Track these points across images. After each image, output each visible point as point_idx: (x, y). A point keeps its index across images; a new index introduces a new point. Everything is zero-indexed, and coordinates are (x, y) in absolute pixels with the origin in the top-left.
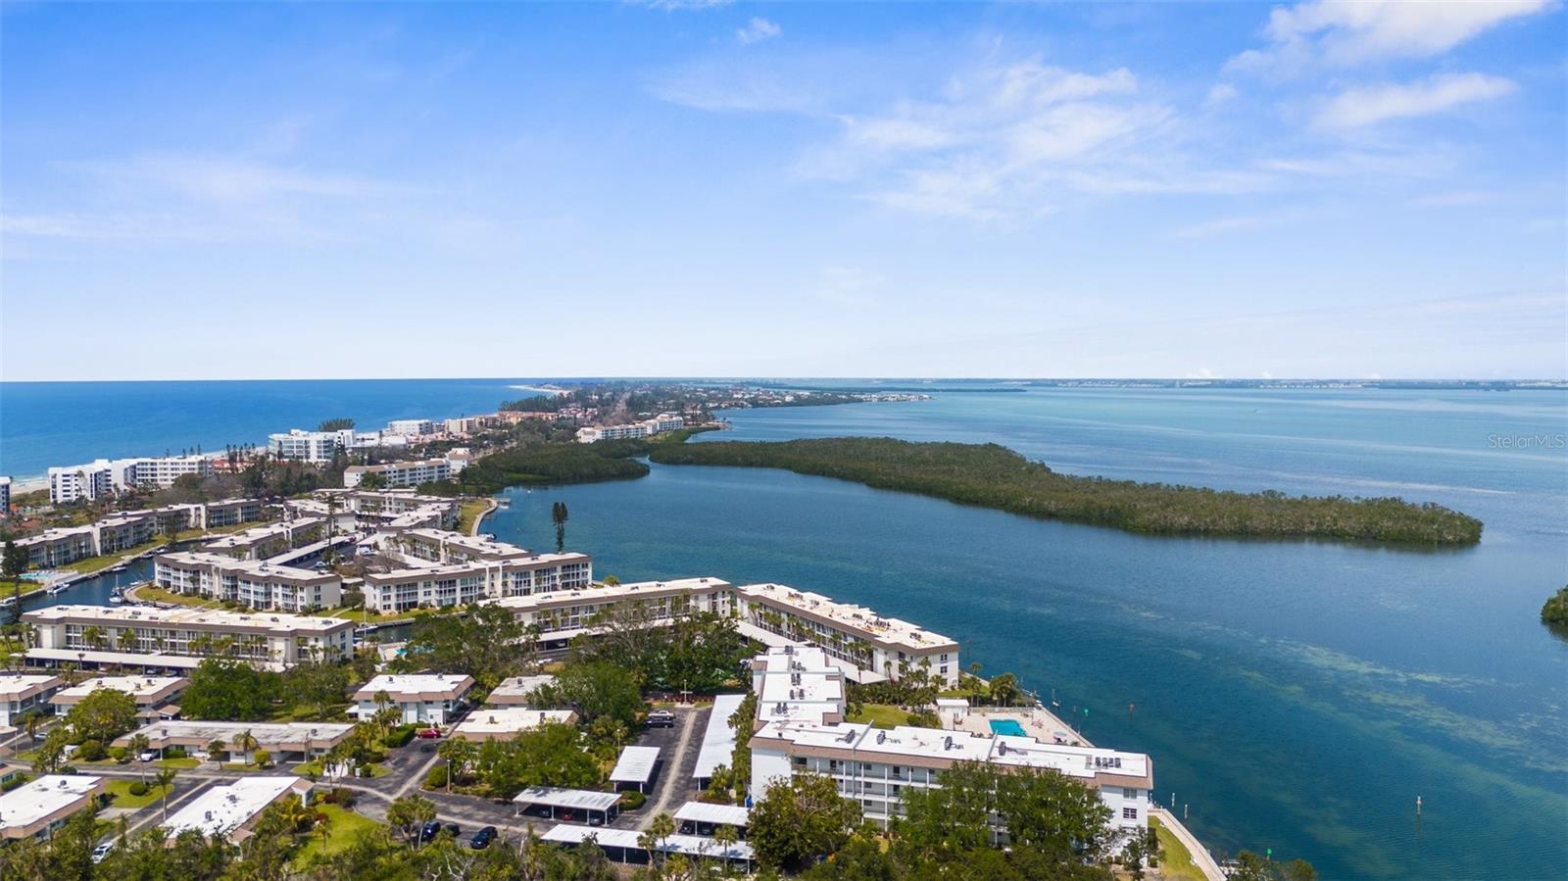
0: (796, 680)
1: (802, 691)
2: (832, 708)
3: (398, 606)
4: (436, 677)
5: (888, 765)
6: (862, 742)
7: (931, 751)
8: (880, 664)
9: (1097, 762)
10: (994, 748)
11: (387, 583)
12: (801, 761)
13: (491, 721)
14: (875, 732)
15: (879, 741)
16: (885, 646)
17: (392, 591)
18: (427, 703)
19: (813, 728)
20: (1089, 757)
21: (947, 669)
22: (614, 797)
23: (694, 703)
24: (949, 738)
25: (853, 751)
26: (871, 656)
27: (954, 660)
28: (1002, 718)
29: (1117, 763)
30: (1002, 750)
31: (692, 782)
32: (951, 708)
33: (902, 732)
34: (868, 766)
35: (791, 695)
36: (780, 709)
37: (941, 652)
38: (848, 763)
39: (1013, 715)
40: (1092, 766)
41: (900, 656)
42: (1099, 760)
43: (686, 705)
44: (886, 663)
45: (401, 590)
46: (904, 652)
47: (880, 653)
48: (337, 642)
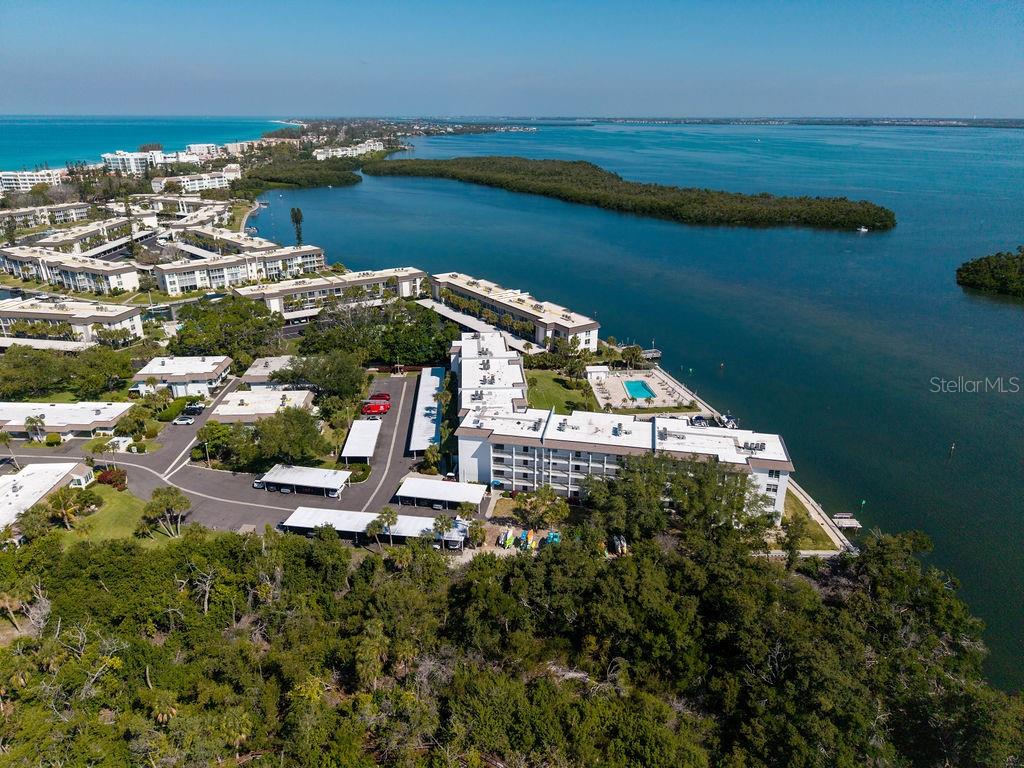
1: (493, 378)
2: (517, 393)
3: (182, 289)
4: (201, 358)
5: (572, 451)
6: (547, 432)
7: (606, 438)
8: (541, 338)
9: (746, 447)
10: (657, 434)
11: (171, 272)
12: (499, 447)
13: (242, 403)
14: (557, 419)
15: (561, 428)
16: (545, 325)
17: (176, 278)
18: (194, 382)
19: (506, 416)
20: (736, 440)
21: (590, 341)
22: (345, 475)
23: (405, 374)
24: (620, 425)
25: (542, 439)
26: (534, 332)
27: (594, 334)
28: (633, 379)
29: (761, 447)
30: (664, 435)
31: (408, 453)
32: (597, 374)
33: (578, 417)
34: (555, 451)
35: (484, 381)
36: (477, 397)
37: (586, 329)
38: (539, 449)
39: (639, 376)
40: (743, 451)
41: (556, 333)
42: (746, 444)
43: (399, 375)
44: (546, 338)
45: (183, 277)
46: (559, 330)
47: (541, 330)
48: (127, 324)
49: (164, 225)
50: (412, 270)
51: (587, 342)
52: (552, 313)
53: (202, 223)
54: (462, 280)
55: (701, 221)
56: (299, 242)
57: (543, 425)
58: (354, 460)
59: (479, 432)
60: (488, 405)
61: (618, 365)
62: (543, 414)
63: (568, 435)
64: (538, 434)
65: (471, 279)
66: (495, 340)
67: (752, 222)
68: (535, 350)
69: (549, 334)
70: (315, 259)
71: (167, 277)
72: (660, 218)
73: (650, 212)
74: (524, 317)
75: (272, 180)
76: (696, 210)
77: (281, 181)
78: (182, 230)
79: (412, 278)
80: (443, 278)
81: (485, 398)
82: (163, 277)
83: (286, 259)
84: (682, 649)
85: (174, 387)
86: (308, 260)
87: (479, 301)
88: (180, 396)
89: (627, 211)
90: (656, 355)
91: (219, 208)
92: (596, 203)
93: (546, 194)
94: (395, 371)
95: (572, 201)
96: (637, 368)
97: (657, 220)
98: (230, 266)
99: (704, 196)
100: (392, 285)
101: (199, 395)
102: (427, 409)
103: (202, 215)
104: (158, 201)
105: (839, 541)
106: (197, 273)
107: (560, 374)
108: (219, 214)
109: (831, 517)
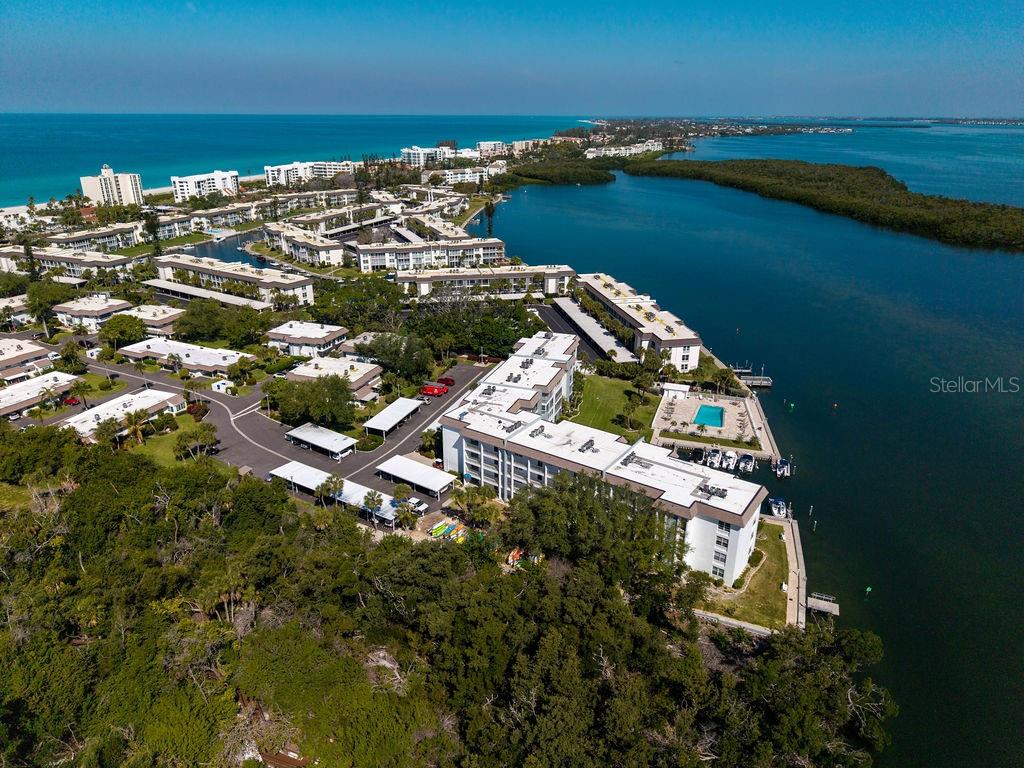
0: (526, 365)
1: (519, 376)
2: (529, 395)
3: (373, 267)
4: (319, 325)
5: (529, 458)
6: (522, 432)
7: (569, 453)
8: (638, 347)
9: (705, 490)
10: (624, 458)
11: (365, 252)
12: (474, 443)
13: (317, 367)
14: (538, 425)
15: (532, 434)
16: (645, 335)
17: (369, 258)
18: (306, 345)
19: (496, 413)
20: (704, 480)
22: (352, 442)
23: (488, 364)
24: (594, 441)
25: (507, 441)
26: (633, 340)
27: (697, 351)
28: (714, 404)
29: (722, 493)
30: (630, 460)
32: (674, 392)
33: (562, 427)
35: (510, 378)
36: (487, 392)
37: (686, 344)
38: (502, 450)
39: (722, 402)
40: (700, 493)
43: (482, 365)
44: (642, 348)
46: (655, 341)
47: (640, 339)
48: (299, 292)
51: (685, 358)
52: (661, 323)
54: (603, 281)
57: (520, 428)
58: (369, 431)
59: (458, 424)
60: (490, 401)
63: (539, 444)
64: (508, 436)
65: (611, 281)
68: (623, 359)
70: (496, 251)
71: (361, 256)
74: (632, 324)
79: (560, 276)
80: (586, 278)
81: (495, 394)
85: (291, 347)
86: (490, 251)
88: (295, 355)
94: (479, 360)
96: (728, 393)
98: (415, 251)
100: (540, 280)
101: (309, 356)
106: (387, 255)
109: (808, 594)
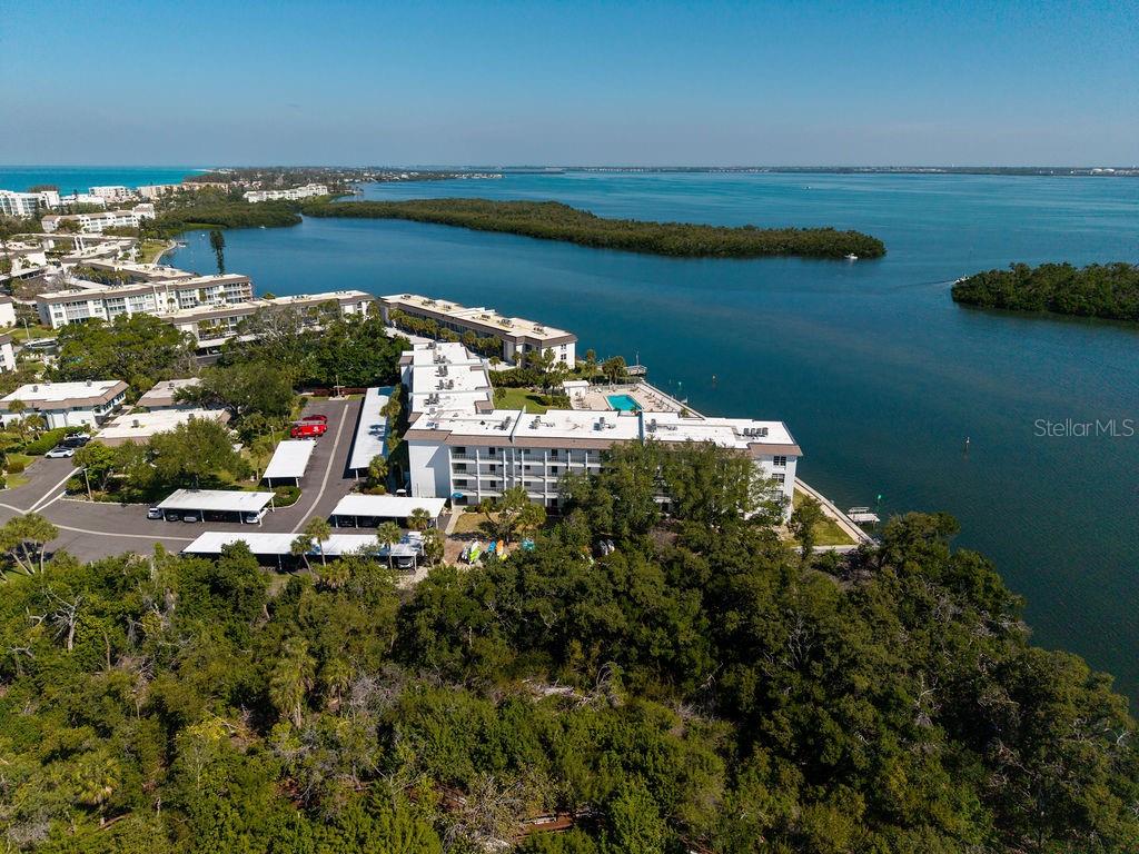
0: (443, 372)
1: (451, 382)
2: (482, 396)
3: (71, 322)
5: (547, 449)
6: (518, 427)
7: (587, 432)
8: (510, 354)
9: (747, 433)
10: (644, 426)
11: (56, 302)
12: (460, 451)
13: (136, 425)
14: (528, 418)
15: (533, 427)
16: (514, 339)
17: (63, 309)
18: (75, 409)
19: (467, 417)
20: (734, 428)
21: (567, 354)
22: (268, 496)
23: (347, 397)
24: (602, 419)
25: (510, 438)
26: (502, 348)
27: (571, 349)
28: (616, 394)
29: (764, 432)
30: (653, 427)
31: (349, 473)
32: (575, 388)
33: (553, 415)
34: (527, 451)
35: (441, 386)
36: (432, 400)
37: (562, 342)
38: (509, 450)
39: (623, 391)
40: (742, 438)
41: (527, 347)
42: (746, 430)
43: (339, 398)
44: (516, 353)
45: (72, 308)
46: (530, 344)
47: (510, 345)
49: (54, 263)
50: (356, 293)
51: (564, 357)
52: (521, 328)
53: (101, 256)
54: (416, 301)
55: (683, 253)
56: (222, 270)
57: (512, 424)
58: (278, 483)
59: (433, 435)
60: (444, 409)
61: (597, 381)
62: (514, 414)
63: (542, 432)
64: (507, 433)
65: (427, 300)
66: (454, 351)
67: (738, 252)
68: (502, 367)
69: (520, 349)
70: (240, 288)
71: (51, 307)
72: (639, 252)
73: (627, 246)
74: (489, 332)
75: (193, 221)
76: (679, 242)
77: (204, 222)
78: (75, 265)
79: (357, 302)
80: (392, 299)
81: (441, 402)
82: (46, 308)
83: (203, 288)
84: (686, 646)
85: (49, 417)
86: (233, 289)
87: (437, 320)
88: (57, 427)
89: (603, 245)
90: (640, 372)
91: (125, 243)
92: (569, 238)
93: (514, 231)
94: (334, 394)
95: (542, 237)
96: (620, 382)
97: (636, 254)
98: (132, 295)
99: (684, 230)
100: (333, 307)
101: (82, 425)
102: (372, 427)
103: (102, 249)
104: (47, 239)
105: (856, 536)
106: (90, 303)
107: (533, 391)
108: (124, 249)
109: (846, 513)
